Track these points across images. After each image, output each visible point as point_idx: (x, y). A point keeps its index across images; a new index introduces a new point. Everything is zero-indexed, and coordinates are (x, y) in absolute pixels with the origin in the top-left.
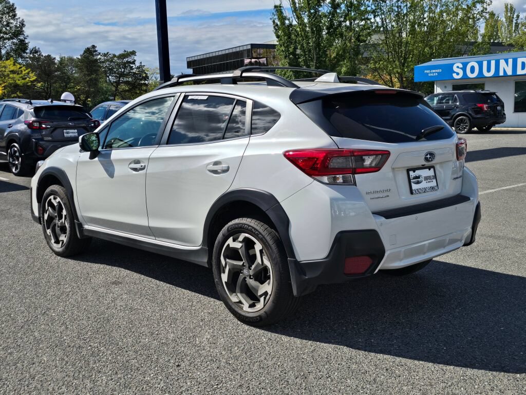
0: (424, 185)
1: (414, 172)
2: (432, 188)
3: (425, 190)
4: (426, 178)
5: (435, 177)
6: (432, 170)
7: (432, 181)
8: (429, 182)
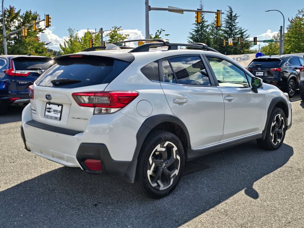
0: (52, 114)
1: (49, 105)
2: (56, 118)
3: (51, 118)
4: (54, 111)
5: (61, 112)
6: (60, 107)
7: (58, 114)
8: (56, 114)
